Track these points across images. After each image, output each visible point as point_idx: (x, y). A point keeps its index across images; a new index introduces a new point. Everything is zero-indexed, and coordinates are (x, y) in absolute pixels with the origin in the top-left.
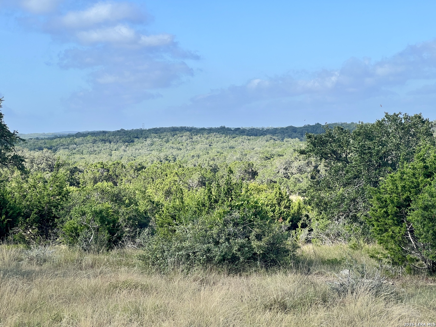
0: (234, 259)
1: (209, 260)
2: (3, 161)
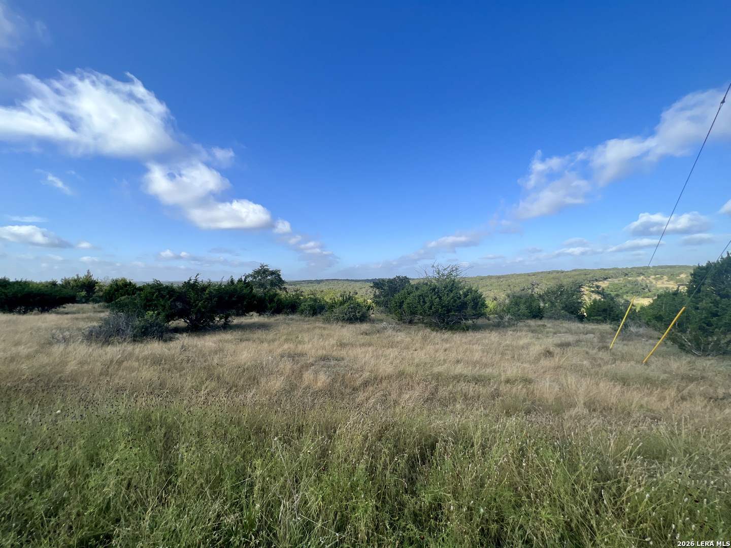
0: (351, 319)
1: (344, 319)
2: (281, 289)
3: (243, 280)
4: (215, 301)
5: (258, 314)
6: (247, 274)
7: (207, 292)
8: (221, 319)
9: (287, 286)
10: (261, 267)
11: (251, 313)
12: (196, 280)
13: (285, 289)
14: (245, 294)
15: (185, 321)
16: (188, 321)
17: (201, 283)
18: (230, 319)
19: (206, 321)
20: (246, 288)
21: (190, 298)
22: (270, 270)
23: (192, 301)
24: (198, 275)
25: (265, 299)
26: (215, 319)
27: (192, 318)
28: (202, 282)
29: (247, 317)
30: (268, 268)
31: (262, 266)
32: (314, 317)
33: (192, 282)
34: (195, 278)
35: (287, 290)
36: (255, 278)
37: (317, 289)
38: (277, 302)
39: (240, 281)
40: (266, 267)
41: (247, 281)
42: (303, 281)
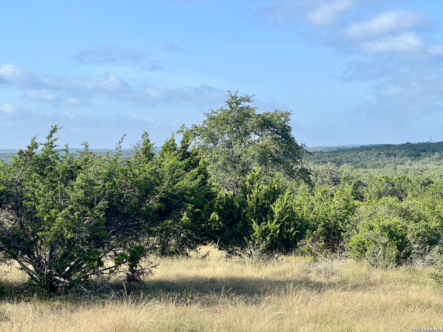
2: (291, 173)
3: (179, 146)
4: (101, 210)
5: (224, 253)
6: (189, 126)
7: (79, 181)
8: (119, 263)
9: (311, 166)
10: (230, 104)
11: (203, 249)
12: (51, 145)
13: (305, 174)
14: (186, 189)
15: (24, 268)
16: (31, 267)
17: (64, 153)
18: (143, 264)
19: (77, 267)
20: (186, 170)
21: (36, 200)
22: (258, 112)
23: (40, 208)
24: (54, 131)
25: (243, 205)
26: (101, 264)
27: (40, 258)
28: (67, 151)
29: (190, 262)
30: (252, 105)
31: (234, 101)
32: (403, 268)
33: (39, 151)
34: (46, 141)
35: (312, 178)
36: (213, 139)
37: (409, 176)
38: (281, 215)
39: (170, 147)
40: (244, 104)
41: (189, 149)
42: (362, 148)
